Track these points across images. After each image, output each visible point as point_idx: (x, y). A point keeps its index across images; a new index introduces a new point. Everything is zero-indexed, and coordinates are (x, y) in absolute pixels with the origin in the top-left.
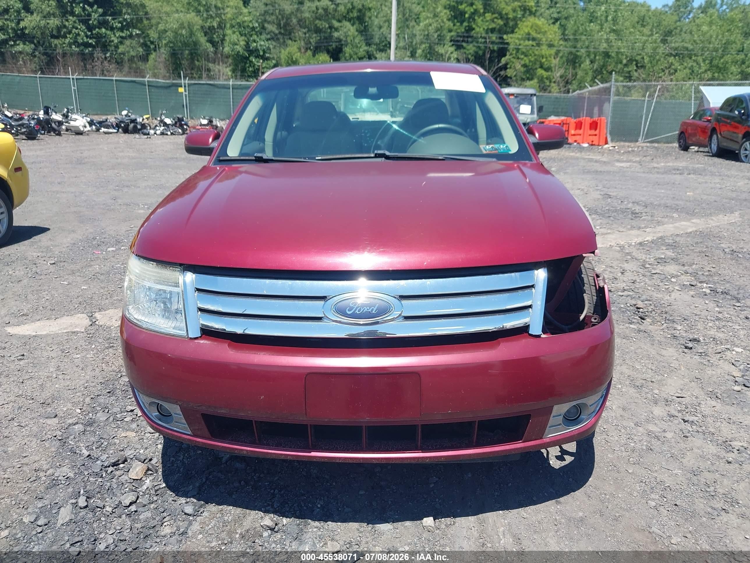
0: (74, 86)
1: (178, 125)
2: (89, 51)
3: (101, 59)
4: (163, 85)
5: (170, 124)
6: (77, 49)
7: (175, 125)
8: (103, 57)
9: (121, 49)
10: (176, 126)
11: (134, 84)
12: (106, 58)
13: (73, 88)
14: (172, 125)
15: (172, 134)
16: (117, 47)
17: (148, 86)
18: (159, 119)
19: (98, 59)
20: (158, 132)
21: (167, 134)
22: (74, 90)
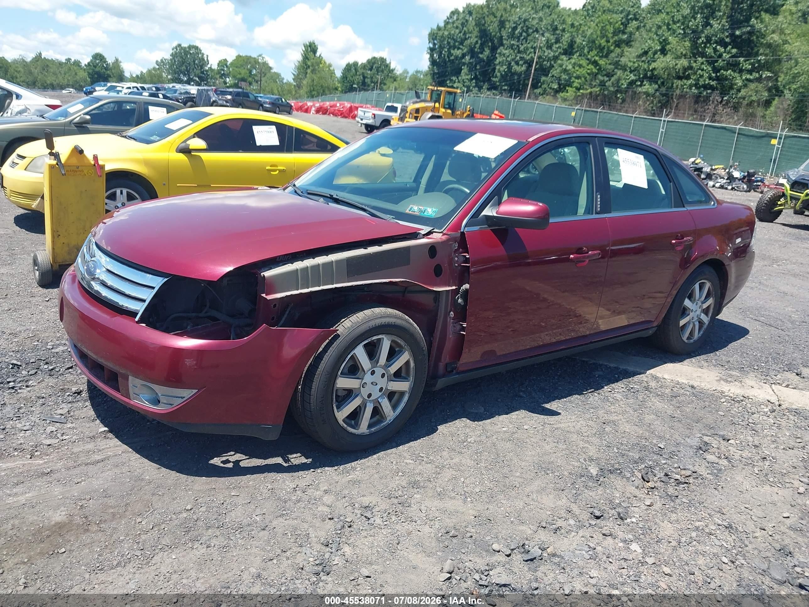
0: (663, 128)
1: (745, 180)
2: (707, 93)
3: (716, 102)
4: (756, 134)
5: (737, 178)
6: (696, 91)
7: (742, 179)
8: (720, 100)
9: (743, 92)
10: (743, 182)
11: (723, 130)
12: (721, 102)
13: (661, 130)
14: (739, 180)
15: (733, 189)
16: (739, 90)
17: (738, 134)
18: (727, 170)
19: (713, 102)
20: (718, 185)
21: (726, 189)
22: (662, 132)
